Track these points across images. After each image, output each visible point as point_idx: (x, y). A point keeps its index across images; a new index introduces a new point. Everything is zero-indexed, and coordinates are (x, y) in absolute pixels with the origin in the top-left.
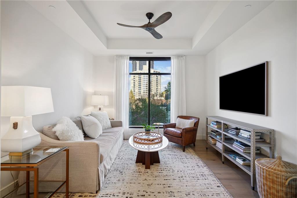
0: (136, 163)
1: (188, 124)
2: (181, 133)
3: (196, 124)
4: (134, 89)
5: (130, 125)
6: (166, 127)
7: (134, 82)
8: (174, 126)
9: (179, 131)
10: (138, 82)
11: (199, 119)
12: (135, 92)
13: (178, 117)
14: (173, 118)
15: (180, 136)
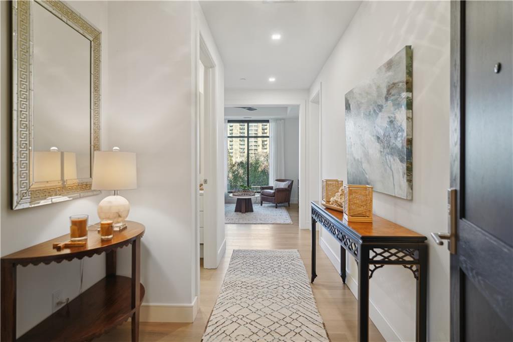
0: (235, 211)
1: (283, 185)
2: (274, 193)
3: (290, 186)
4: (231, 143)
5: (228, 190)
6: (263, 188)
7: (230, 130)
8: (271, 188)
9: (272, 191)
10: (238, 129)
11: (293, 182)
12: (232, 149)
13: (277, 180)
14: (272, 183)
15: (273, 195)
